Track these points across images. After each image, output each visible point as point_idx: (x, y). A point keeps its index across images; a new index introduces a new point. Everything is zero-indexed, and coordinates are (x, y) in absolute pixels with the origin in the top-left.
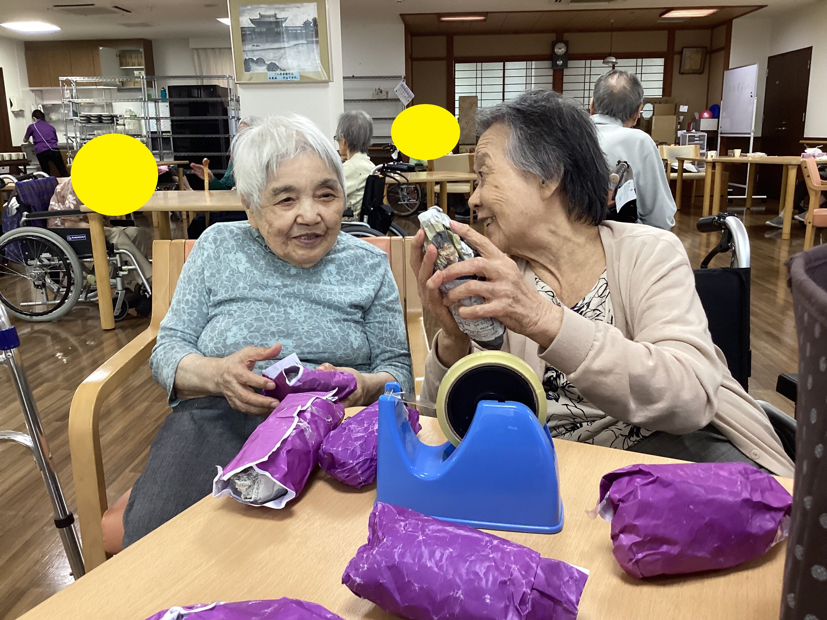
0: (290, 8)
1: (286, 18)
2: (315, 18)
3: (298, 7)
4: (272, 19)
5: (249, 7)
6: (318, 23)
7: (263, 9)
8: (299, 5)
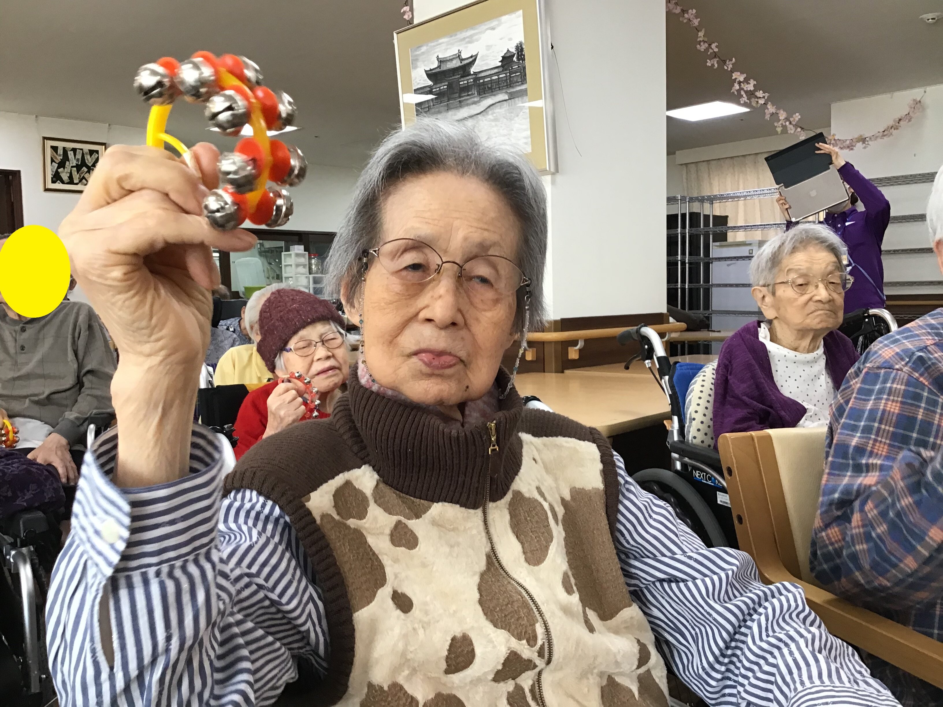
0: (480, 33)
1: (476, 56)
2: (521, 44)
3: (493, 29)
4: (456, 64)
5: (424, 49)
6: (526, 52)
7: (444, 47)
8: (494, 23)
